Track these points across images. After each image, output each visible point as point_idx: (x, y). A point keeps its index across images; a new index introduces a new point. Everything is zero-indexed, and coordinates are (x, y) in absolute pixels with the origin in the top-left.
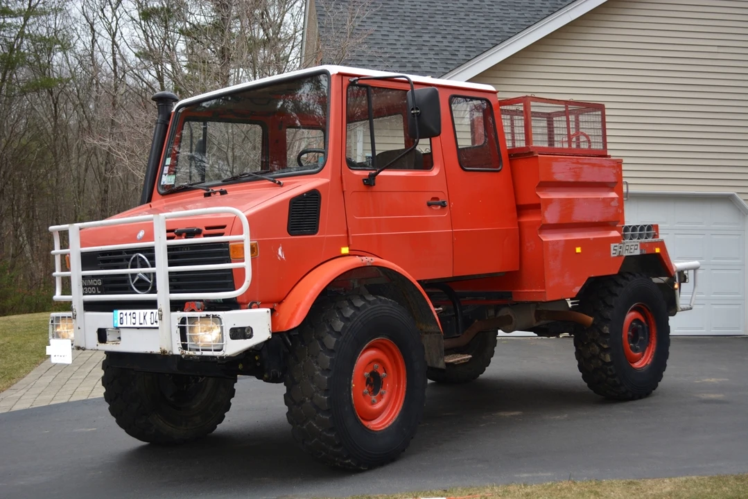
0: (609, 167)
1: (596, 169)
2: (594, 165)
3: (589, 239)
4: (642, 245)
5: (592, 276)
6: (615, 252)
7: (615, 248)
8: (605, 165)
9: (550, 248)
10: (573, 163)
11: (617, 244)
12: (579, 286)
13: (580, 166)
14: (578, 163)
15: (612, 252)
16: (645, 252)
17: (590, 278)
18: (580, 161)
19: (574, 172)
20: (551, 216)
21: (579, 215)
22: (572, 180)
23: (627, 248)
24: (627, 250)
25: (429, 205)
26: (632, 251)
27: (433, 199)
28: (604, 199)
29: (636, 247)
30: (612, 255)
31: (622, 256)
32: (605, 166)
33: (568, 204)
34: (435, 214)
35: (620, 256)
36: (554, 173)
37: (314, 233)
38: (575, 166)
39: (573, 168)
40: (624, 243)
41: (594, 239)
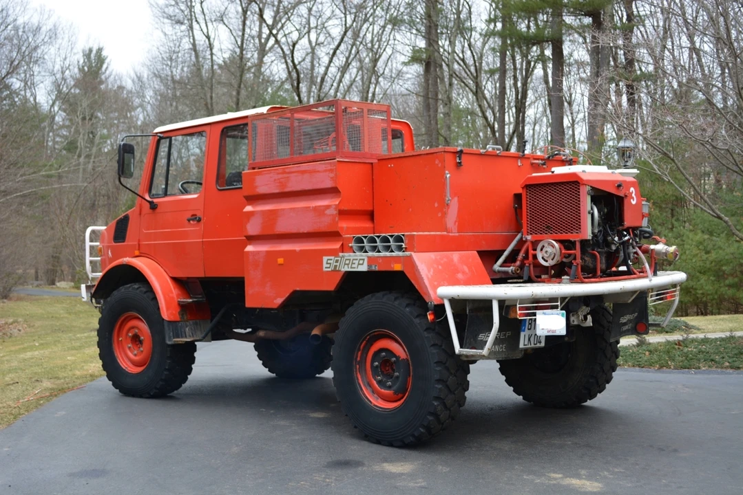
0: (325, 171)
1: (306, 176)
2: (303, 172)
3: (295, 251)
4: (371, 260)
5: (298, 289)
6: (328, 266)
7: (329, 262)
8: (320, 169)
9: (251, 257)
10: (278, 174)
11: (332, 258)
12: (281, 297)
13: (286, 175)
14: (284, 173)
15: (325, 265)
16: (375, 268)
17: (295, 292)
18: (287, 170)
19: (280, 182)
20: (253, 228)
21: (282, 227)
22: (277, 191)
23: (347, 262)
24: (348, 264)
25: (189, 220)
26: (353, 266)
27: (193, 215)
28: (315, 209)
29: (361, 262)
30: (325, 269)
31: (340, 271)
32: (318, 171)
33: (272, 216)
34: (192, 228)
35: (335, 271)
36: (256, 187)
37: (124, 242)
38: (280, 176)
39: (279, 179)
40: (343, 257)
41: (301, 251)
